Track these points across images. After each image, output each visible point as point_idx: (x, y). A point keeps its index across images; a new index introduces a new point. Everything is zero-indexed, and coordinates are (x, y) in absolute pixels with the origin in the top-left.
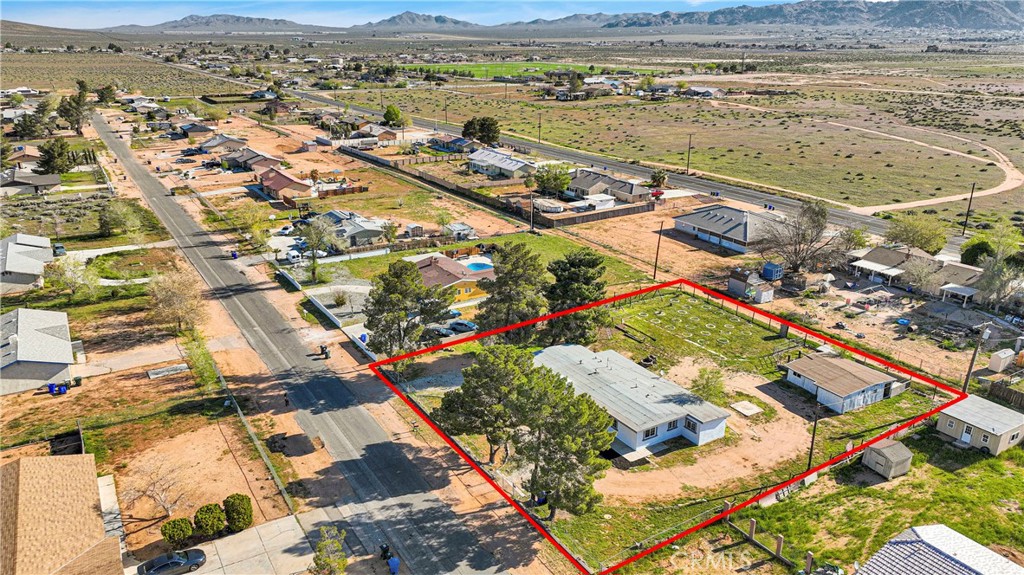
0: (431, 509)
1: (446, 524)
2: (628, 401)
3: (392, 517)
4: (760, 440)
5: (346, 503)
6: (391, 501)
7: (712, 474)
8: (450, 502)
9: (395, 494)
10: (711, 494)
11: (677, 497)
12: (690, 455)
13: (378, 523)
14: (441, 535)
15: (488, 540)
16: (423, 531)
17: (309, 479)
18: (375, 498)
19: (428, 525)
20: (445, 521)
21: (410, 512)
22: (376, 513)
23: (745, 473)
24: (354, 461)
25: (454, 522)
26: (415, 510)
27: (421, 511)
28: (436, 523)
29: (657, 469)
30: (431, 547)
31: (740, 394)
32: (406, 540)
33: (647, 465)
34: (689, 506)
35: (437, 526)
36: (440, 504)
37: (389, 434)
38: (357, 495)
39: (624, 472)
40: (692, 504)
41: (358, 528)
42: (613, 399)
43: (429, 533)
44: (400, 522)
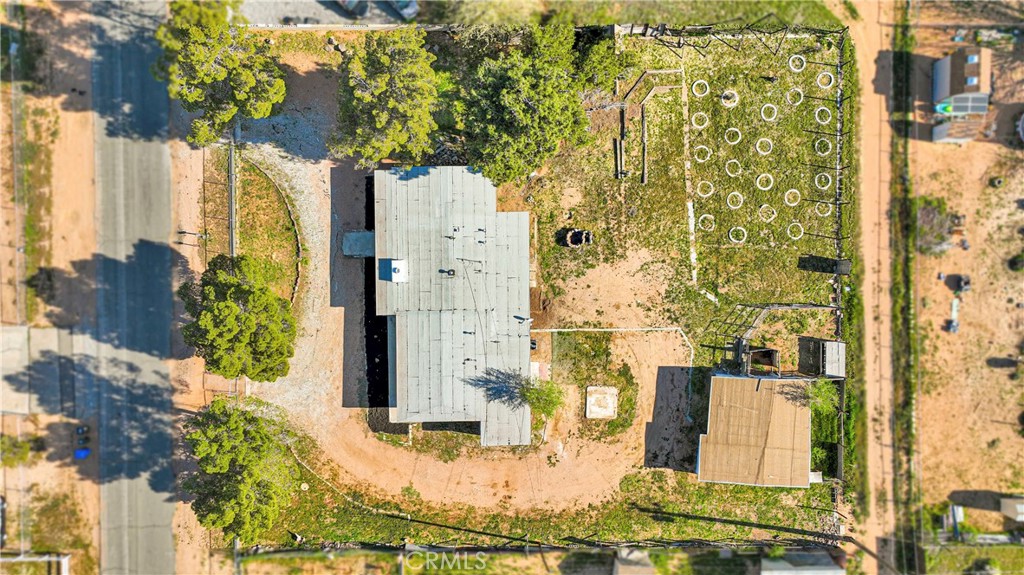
0: (155, 387)
1: (157, 416)
3: (115, 379)
4: (554, 464)
5: (83, 332)
6: (125, 355)
7: (452, 486)
8: (177, 386)
9: (132, 344)
10: (424, 511)
11: (389, 498)
12: (458, 445)
13: (101, 379)
14: (144, 429)
15: (183, 457)
16: (132, 415)
17: (61, 272)
19: (141, 409)
20: (158, 412)
21: (134, 381)
22: (103, 364)
24: (115, 263)
25: (167, 418)
26: (140, 380)
27: (144, 386)
28: (150, 410)
29: (406, 448)
30: (129, 439)
32: (112, 418)
33: (402, 436)
34: (388, 516)
35: (147, 415)
36: (167, 385)
37: (173, 229)
38: (97, 325)
39: (371, 433)
40: (392, 516)
41: (81, 377)
43: (136, 420)
44: (118, 390)
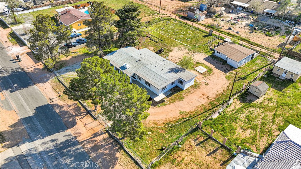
0: (67, 140)
1: (74, 149)
2: (154, 74)
3: (47, 148)
4: (208, 85)
5: (24, 143)
6: (48, 138)
7: (191, 104)
8: (76, 135)
9: (49, 134)
10: (192, 114)
11: (178, 118)
12: (181, 95)
13: (40, 153)
14: (71, 156)
15: (95, 155)
16: (62, 155)
17: (5, 131)
18: (39, 138)
19: (65, 151)
20: (74, 147)
21: (56, 144)
22: (39, 147)
23: (204, 102)
24: (30, 117)
25: (78, 147)
26: (59, 142)
27: (62, 143)
28: (69, 149)
29: (168, 104)
30: (66, 164)
31: (197, 63)
32: (54, 162)
33: (164, 102)
34: (183, 122)
35: (69, 151)
36: (72, 137)
37: (48, 100)
38: (30, 137)
39: (154, 107)
40: (185, 121)
41: (29, 158)
42: (148, 73)
43: (65, 156)
44: (51, 151)
